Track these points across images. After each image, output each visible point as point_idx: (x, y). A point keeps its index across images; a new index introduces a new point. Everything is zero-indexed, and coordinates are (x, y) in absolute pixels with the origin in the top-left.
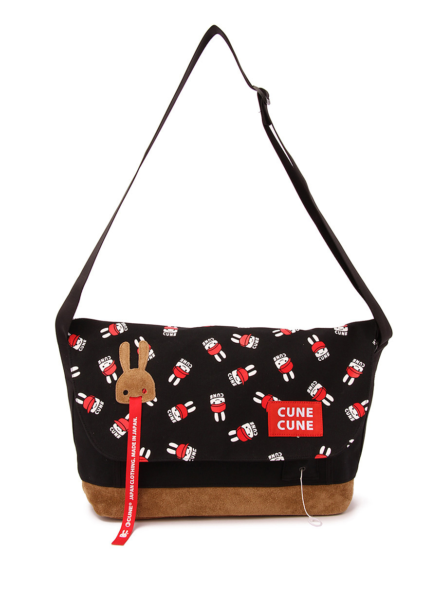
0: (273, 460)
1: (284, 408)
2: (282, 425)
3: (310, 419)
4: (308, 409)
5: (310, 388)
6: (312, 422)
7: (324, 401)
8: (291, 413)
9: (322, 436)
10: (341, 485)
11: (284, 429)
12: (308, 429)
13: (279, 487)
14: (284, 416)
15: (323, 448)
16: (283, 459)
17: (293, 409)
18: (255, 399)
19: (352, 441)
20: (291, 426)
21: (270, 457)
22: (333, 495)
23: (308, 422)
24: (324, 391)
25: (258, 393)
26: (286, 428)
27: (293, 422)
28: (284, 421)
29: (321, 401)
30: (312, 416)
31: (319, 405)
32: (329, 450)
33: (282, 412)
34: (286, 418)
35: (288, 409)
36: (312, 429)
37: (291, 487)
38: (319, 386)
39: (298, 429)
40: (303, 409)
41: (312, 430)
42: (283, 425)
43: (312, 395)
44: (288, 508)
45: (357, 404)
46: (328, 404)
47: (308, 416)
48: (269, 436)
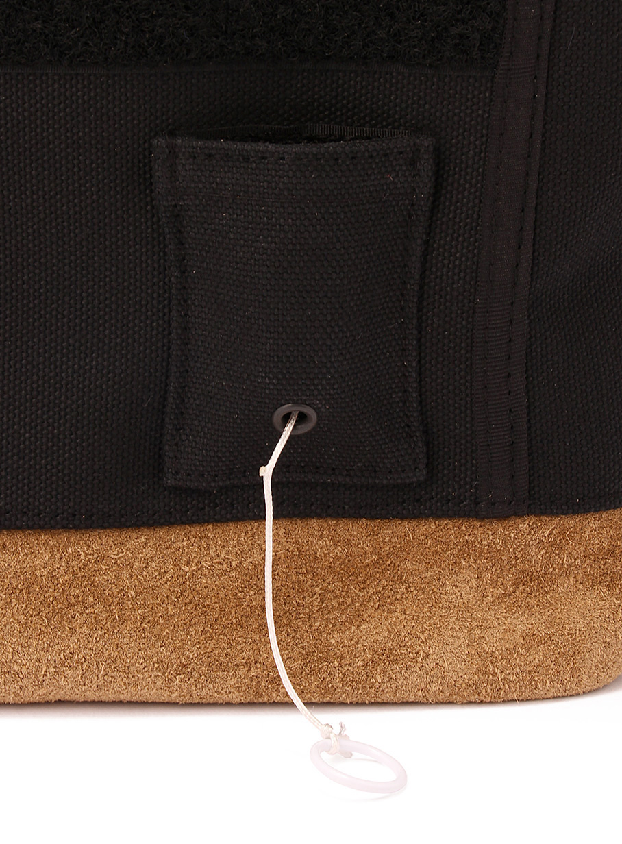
37: (231, 528)
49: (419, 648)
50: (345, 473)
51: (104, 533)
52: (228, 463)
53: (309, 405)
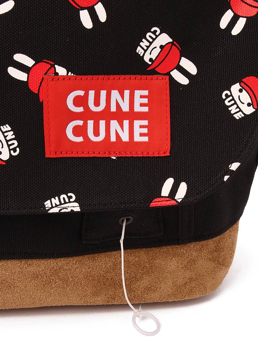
0: (56, 210)
1: (81, 93)
2: (77, 131)
3: (141, 116)
4: (138, 93)
5: (144, 43)
6: (145, 123)
7: (176, 75)
8: (97, 103)
9: (168, 154)
10: (211, 243)
11: (80, 139)
12: (137, 138)
13: (76, 256)
14: (81, 109)
15: (169, 183)
16: (77, 209)
17: (103, 94)
18: (13, 72)
19: (234, 166)
20: (97, 133)
21: (48, 204)
22: (193, 262)
23: (137, 123)
24: (176, 51)
25: (20, 58)
26: (86, 137)
27: (102, 124)
28: (80, 123)
29: (168, 74)
30: (146, 109)
31: (162, 83)
32: (183, 188)
33: (78, 101)
34: (87, 115)
35: (92, 94)
36: (146, 139)
37: (103, 255)
38: (165, 39)
39: (113, 139)
40: (127, 93)
41: (145, 142)
42: (79, 131)
43: (147, 59)
44: (96, 294)
45: (251, 77)
46: (184, 81)
47: (137, 108)
48: (47, 156)
49: (158, 286)
50: (139, 235)
51: (62, 259)
52: (103, 235)
53: (131, 216)
